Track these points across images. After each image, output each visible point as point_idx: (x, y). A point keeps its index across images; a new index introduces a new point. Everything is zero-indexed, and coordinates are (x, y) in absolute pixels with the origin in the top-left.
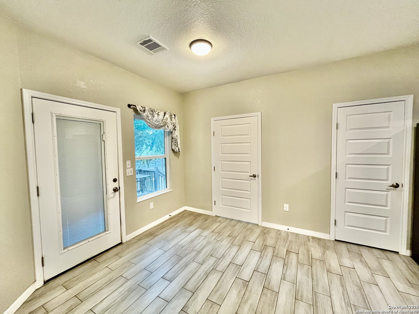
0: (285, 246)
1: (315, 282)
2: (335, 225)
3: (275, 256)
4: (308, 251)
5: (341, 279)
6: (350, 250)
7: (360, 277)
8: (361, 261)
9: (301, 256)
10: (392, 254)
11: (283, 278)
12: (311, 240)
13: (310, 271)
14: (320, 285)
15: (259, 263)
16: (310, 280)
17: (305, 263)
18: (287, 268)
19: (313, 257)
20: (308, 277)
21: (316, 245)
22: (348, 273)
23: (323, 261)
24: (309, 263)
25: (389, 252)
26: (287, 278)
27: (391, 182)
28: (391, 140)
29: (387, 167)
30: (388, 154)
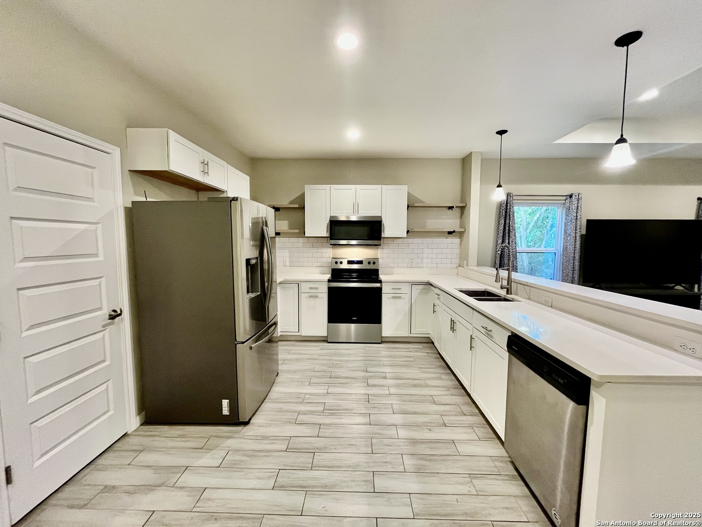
2: (8, 482)
27: (106, 311)
28: (99, 226)
29: (99, 281)
30: (97, 255)
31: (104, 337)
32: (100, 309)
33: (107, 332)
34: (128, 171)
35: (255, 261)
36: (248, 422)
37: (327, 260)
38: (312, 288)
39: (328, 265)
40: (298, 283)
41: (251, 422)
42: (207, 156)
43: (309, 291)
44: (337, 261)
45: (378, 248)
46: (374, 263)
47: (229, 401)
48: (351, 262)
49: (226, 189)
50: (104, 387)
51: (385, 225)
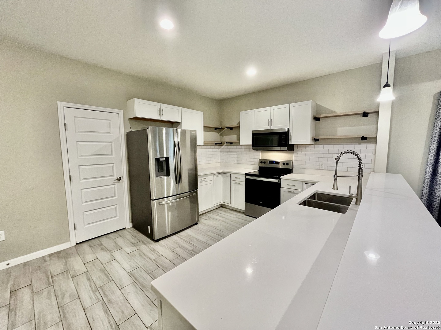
1: (60, 297)
2: (75, 229)
4: (46, 272)
5: (87, 275)
6: (92, 245)
7: (102, 262)
8: (102, 249)
9: (36, 285)
10: (122, 231)
12: (48, 258)
14: (67, 295)
16: (54, 300)
17: (44, 287)
18: (15, 312)
19: (54, 274)
20: (50, 298)
21: (55, 260)
22: (91, 265)
23: (66, 272)
24: (50, 284)
25: (119, 231)
27: (116, 177)
28: (113, 143)
29: (112, 165)
30: (111, 154)
31: (114, 187)
32: (113, 176)
33: (116, 185)
34: (128, 119)
35: (164, 159)
36: (157, 241)
37: (257, 160)
38: (237, 178)
39: (258, 164)
40: (230, 174)
41: (160, 242)
42: (164, 106)
43: (235, 179)
44: (262, 162)
45: (293, 153)
46: (287, 164)
47: (150, 228)
48: (271, 162)
49: (180, 121)
50: (114, 207)
51: (292, 135)
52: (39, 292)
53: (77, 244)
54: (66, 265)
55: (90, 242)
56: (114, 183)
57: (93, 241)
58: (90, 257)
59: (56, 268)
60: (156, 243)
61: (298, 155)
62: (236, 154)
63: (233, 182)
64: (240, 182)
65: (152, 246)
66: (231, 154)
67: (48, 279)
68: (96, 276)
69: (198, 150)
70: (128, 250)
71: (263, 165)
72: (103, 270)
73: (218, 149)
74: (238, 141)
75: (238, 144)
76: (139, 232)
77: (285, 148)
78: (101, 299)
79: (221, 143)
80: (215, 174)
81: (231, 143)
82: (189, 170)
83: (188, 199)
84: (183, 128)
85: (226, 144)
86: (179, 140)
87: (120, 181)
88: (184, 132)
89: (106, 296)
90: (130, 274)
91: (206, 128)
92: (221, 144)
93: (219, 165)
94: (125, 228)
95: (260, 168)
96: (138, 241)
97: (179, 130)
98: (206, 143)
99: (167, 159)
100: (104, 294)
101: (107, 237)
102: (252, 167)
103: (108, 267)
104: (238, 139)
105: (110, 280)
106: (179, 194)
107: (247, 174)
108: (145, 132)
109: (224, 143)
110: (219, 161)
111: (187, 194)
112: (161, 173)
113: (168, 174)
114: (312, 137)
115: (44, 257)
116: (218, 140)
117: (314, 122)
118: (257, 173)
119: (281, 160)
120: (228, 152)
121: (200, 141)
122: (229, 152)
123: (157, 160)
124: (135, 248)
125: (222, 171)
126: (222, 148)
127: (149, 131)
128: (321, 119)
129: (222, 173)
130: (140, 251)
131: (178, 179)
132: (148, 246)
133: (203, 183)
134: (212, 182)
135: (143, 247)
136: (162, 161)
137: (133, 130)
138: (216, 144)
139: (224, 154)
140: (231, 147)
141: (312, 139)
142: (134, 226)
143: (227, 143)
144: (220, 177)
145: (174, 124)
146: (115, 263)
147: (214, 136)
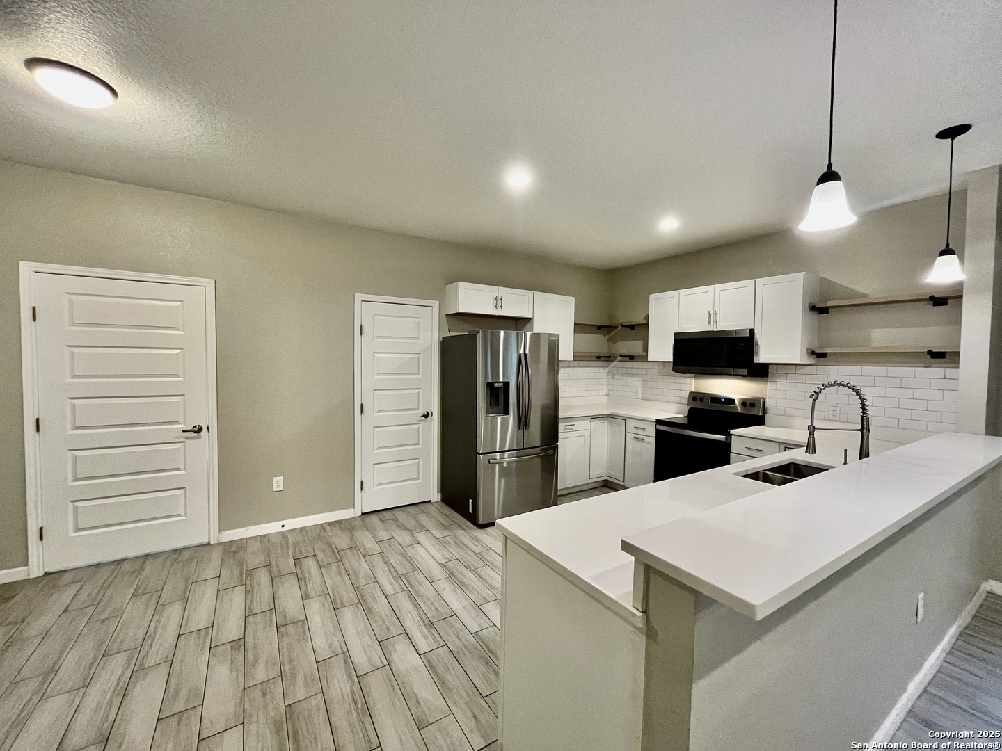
0: (288, 555)
1: (353, 576)
2: (362, 489)
3: (275, 577)
4: (329, 544)
5: (382, 557)
6: (383, 519)
7: (402, 543)
8: (398, 526)
9: (320, 556)
10: (425, 504)
11: (306, 597)
12: (328, 528)
13: (342, 567)
14: (361, 575)
15: (249, 603)
16: (346, 578)
17: (330, 561)
18: (305, 582)
19: (340, 548)
20: (341, 575)
21: (337, 531)
22: (387, 545)
23: (354, 548)
24: (337, 559)
25: (421, 505)
26: (312, 593)
27: (422, 412)
28: (421, 355)
29: (418, 391)
30: (418, 374)
31: (419, 428)
32: (418, 409)
33: (421, 425)
34: (445, 316)
35: (502, 384)
36: (483, 527)
37: (686, 395)
38: (638, 428)
39: (686, 401)
40: (624, 419)
41: (488, 529)
42: (503, 291)
43: (635, 431)
44: (695, 397)
45: (767, 381)
46: (752, 405)
47: (472, 502)
48: (716, 399)
49: (530, 316)
50: (417, 461)
51: (759, 344)
52: (327, 566)
53: (363, 514)
54: (352, 539)
55: (379, 514)
56: (419, 421)
57: (384, 513)
58: (383, 535)
59: (341, 541)
60: (481, 531)
61: (779, 386)
62: (640, 379)
63: (629, 436)
64: (645, 437)
65: (474, 533)
66: (630, 379)
67: (334, 552)
68: (395, 560)
69: (561, 371)
70: (438, 534)
71: (698, 405)
72: (404, 555)
73: (602, 369)
74: (645, 354)
75: (643, 358)
76: (452, 511)
77: (745, 371)
78: (405, 588)
79: (610, 357)
80: (593, 418)
81: (631, 358)
82: (544, 407)
83: (538, 460)
84: (536, 331)
85: (619, 358)
86: (527, 352)
87: (428, 419)
88: (536, 337)
89: (413, 587)
90: (443, 566)
91: (579, 327)
92: (607, 358)
93: (604, 400)
94: (430, 501)
95: (690, 410)
96: (452, 523)
97: (528, 334)
98: (577, 356)
99: (507, 385)
100: (409, 582)
101: (402, 510)
102: (674, 408)
103: (410, 551)
104: (646, 349)
105: (416, 568)
106: (523, 449)
107: (659, 422)
108: (473, 337)
109: (617, 357)
110: (605, 392)
111: (538, 450)
112: (495, 409)
113: (506, 412)
114: (808, 349)
115: (322, 524)
116: (604, 350)
117: (815, 317)
118: (685, 421)
119: (739, 395)
120: (623, 374)
121: (566, 353)
122: (627, 374)
123: (490, 386)
124: (448, 533)
125: (607, 412)
126: (612, 365)
127: (480, 336)
128: (830, 310)
129: (608, 416)
130: (456, 537)
131: (523, 421)
132: (468, 533)
133: (569, 434)
134: (587, 433)
135: (460, 532)
136: (498, 388)
137: (453, 334)
138: (598, 357)
139: (615, 377)
140: (629, 364)
141: (808, 353)
142: (445, 500)
143: (621, 356)
144: (604, 425)
145: (519, 323)
146: (418, 547)
147: (595, 342)
